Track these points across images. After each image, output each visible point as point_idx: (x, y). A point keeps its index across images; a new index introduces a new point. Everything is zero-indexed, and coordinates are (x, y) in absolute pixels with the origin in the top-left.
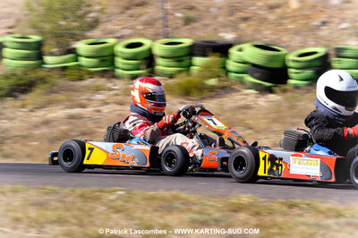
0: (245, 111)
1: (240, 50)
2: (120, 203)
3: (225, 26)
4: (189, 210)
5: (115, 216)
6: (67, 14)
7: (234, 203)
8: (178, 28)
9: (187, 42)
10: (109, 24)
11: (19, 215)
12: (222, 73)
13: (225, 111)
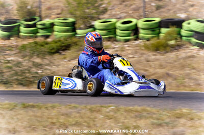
0: (191, 59)
1: (189, 24)
2: (112, 113)
3: (180, 10)
4: (152, 117)
5: (108, 121)
6: (89, 5)
7: (178, 113)
8: (152, 12)
9: (157, 20)
10: (113, 10)
11: (54, 120)
12: (178, 37)
13: (180, 59)
